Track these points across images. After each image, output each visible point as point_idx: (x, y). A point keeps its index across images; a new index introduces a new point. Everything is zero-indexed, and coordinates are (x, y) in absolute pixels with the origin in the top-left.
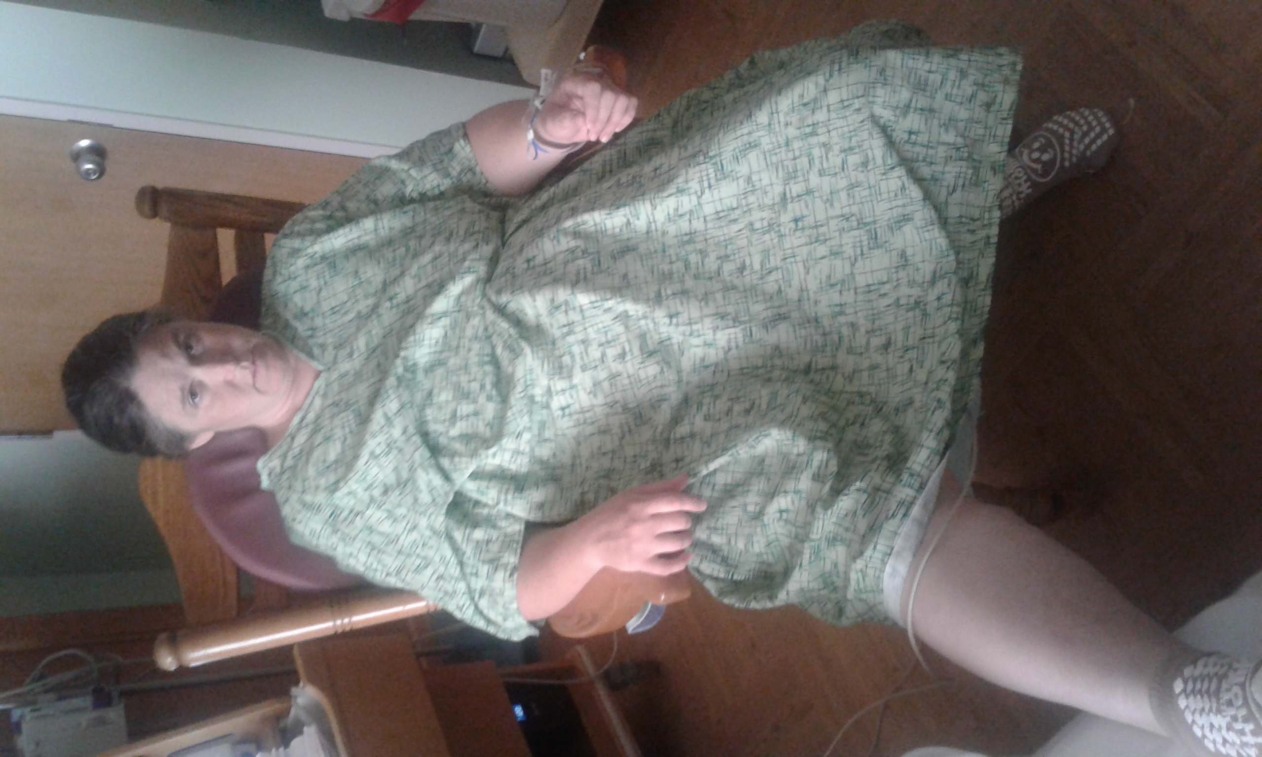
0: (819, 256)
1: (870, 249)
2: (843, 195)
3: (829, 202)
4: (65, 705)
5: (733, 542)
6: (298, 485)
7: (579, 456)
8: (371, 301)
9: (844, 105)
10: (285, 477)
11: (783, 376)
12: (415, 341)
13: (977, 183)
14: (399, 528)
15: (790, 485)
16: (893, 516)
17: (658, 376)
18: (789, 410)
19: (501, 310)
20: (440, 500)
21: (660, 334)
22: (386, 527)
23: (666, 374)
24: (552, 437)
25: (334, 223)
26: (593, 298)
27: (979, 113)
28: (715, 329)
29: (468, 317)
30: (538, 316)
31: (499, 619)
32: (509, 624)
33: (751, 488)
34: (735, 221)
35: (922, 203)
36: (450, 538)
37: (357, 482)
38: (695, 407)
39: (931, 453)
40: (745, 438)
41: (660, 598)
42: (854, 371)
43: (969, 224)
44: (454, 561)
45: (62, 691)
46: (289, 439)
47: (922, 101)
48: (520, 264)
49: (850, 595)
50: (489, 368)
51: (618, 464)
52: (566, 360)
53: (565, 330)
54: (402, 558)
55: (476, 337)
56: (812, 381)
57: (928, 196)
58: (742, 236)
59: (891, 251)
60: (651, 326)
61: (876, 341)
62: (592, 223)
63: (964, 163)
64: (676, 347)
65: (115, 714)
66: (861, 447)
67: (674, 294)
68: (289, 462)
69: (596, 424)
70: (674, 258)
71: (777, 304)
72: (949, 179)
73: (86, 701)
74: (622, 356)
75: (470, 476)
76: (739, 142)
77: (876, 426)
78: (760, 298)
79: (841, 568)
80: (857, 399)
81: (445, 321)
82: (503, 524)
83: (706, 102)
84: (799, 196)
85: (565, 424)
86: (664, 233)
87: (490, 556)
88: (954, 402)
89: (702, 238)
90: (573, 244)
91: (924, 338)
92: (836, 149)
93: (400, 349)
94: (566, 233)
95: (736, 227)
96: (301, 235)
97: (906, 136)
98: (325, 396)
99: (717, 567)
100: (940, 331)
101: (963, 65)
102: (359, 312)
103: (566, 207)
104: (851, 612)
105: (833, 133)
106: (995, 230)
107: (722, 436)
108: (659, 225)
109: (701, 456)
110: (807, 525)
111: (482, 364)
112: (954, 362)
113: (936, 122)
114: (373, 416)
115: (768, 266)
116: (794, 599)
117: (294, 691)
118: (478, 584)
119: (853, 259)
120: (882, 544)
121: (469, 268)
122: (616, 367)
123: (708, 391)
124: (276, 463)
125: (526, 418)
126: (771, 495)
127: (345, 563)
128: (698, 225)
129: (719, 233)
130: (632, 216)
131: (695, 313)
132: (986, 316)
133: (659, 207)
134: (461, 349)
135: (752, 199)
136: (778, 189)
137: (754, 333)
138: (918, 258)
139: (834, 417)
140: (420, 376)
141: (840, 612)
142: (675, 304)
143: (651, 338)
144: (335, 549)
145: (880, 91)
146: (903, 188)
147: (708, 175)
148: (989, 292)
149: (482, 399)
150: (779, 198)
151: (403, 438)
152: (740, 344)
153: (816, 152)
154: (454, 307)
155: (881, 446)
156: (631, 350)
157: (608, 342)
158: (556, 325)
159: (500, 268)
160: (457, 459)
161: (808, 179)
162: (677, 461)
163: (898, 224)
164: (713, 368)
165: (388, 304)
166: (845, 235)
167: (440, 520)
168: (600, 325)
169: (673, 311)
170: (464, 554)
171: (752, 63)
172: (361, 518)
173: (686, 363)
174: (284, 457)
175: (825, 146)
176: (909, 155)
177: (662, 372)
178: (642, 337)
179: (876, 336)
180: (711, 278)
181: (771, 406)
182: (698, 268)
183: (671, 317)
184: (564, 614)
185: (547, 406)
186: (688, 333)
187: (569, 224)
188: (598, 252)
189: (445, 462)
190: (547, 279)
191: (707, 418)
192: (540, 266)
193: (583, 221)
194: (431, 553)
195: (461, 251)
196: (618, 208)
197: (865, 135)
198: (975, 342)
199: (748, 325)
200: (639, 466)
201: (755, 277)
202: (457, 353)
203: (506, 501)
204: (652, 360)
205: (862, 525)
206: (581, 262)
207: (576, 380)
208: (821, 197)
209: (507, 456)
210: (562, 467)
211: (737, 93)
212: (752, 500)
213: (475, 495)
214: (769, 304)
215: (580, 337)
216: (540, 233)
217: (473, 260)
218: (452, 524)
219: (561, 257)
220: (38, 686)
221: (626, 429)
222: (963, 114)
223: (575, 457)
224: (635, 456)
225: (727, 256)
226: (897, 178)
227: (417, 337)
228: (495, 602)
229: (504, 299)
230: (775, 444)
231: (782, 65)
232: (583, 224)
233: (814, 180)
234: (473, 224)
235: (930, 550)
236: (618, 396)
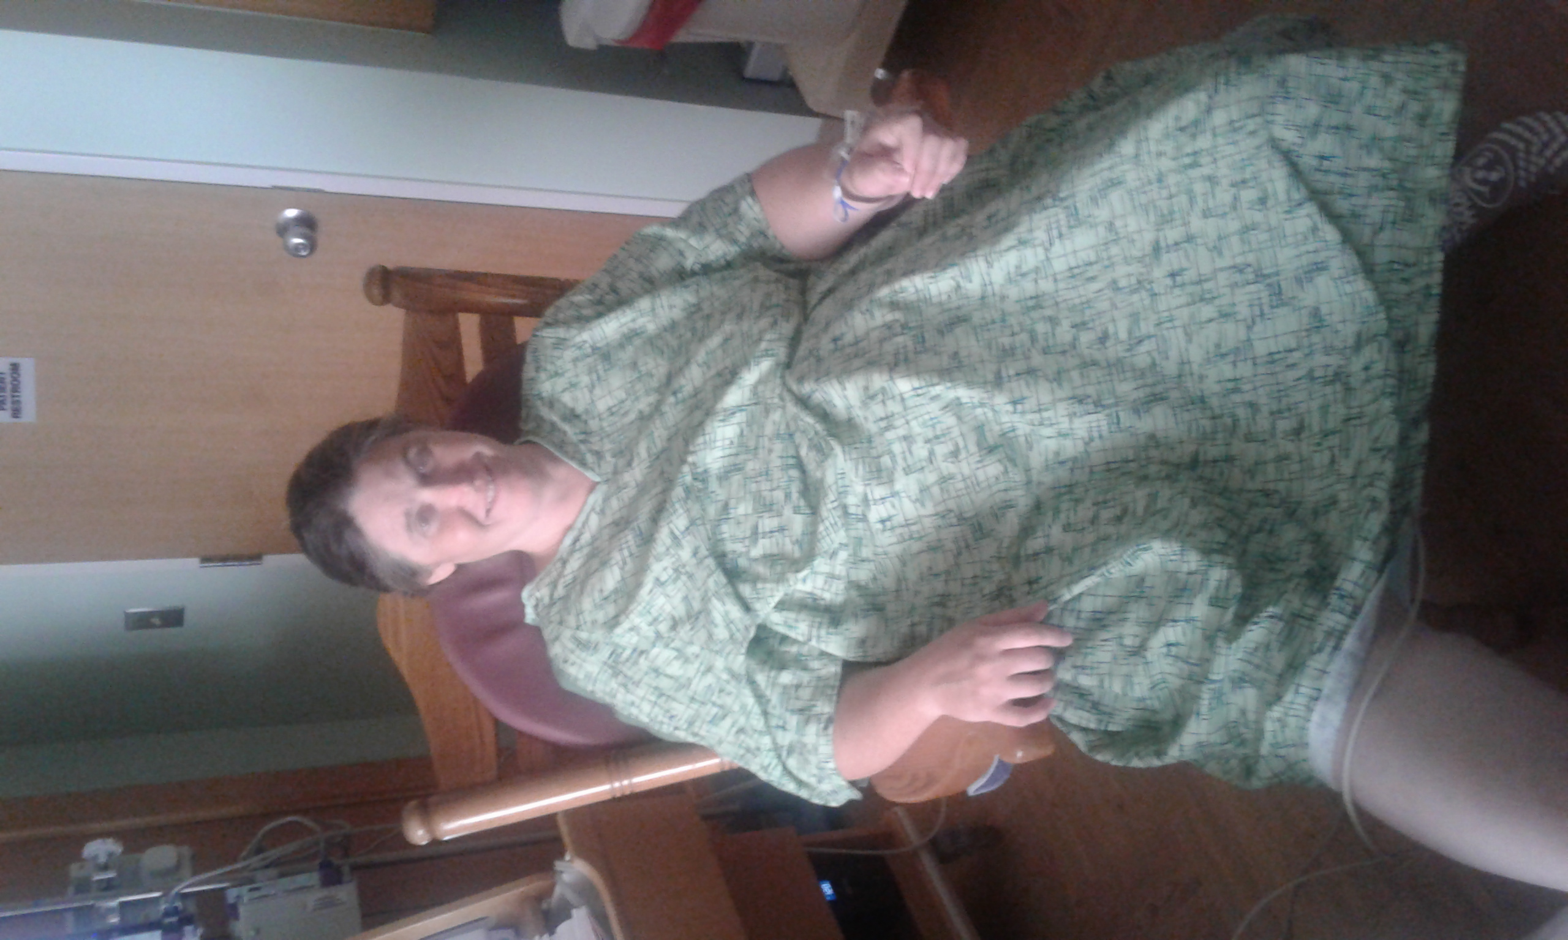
0: (1204, 319)
1: (1272, 307)
2: (1235, 240)
3: (1217, 250)
4: (286, 882)
5: (1106, 684)
6: (571, 620)
7: (906, 580)
8: (652, 398)
9: (1233, 127)
10: (555, 609)
11: (1163, 474)
12: (705, 443)
13: (1410, 217)
14: (691, 670)
15: (1180, 612)
16: (1320, 650)
17: (1002, 477)
18: (1174, 515)
19: (804, 402)
20: (738, 636)
21: (1001, 424)
22: (675, 669)
23: (1011, 475)
24: (871, 557)
25: (604, 307)
26: (916, 384)
27: (1410, 128)
28: (1072, 416)
29: (767, 411)
30: (849, 408)
31: (812, 781)
32: (826, 787)
33: (1128, 615)
34: (1092, 279)
35: (1339, 246)
36: (752, 683)
37: (641, 615)
38: (1050, 514)
39: (1366, 567)
40: (1117, 554)
41: (1015, 755)
42: (1257, 464)
43: (1402, 270)
44: (757, 710)
45: (285, 867)
46: (559, 565)
47: (1335, 117)
48: (826, 344)
49: (1265, 749)
50: (794, 473)
51: (955, 588)
52: (886, 460)
53: (883, 424)
54: (695, 706)
55: (778, 436)
56: (1201, 478)
57: (1347, 238)
58: (1105, 297)
59: (1300, 309)
60: (990, 414)
61: (1284, 425)
62: (912, 290)
63: (1392, 194)
64: (1022, 439)
65: (346, 893)
66: (1271, 561)
67: (1018, 374)
68: (560, 591)
69: (925, 539)
70: (1016, 329)
71: (1150, 381)
72: (1374, 214)
73: (313, 878)
74: (955, 454)
75: (775, 607)
76: (1098, 180)
77: (1290, 534)
78: (1129, 375)
79: (1251, 717)
80: (1262, 500)
81: (740, 417)
82: (815, 664)
83: (1052, 130)
84: (1176, 244)
85: (886, 540)
86: (1003, 298)
87: (799, 704)
88: (1392, 500)
89: (1051, 302)
90: (889, 317)
91: (1349, 419)
92: (1225, 182)
93: (688, 452)
94: (881, 304)
95: (1095, 286)
96: (566, 323)
97: (1314, 162)
98: (602, 512)
99: (1085, 715)
100: (1371, 409)
101: (1386, 68)
102: (641, 412)
103: (879, 270)
104: (1264, 772)
105: (1221, 163)
106: (1437, 278)
107: (1087, 550)
108: (997, 288)
109: (1062, 576)
110: (1205, 662)
111: (786, 468)
112: (1391, 450)
113: (1354, 143)
114: (657, 536)
115: (1138, 334)
116: (1189, 755)
117: (559, 865)
118: (785, 739)
119: (1249, 321)
120: (1306, 684)
121: (767, 350)
122: (948, 468)
123: (1065, 494)
124: (544, 593)
125: (842, 533)
126: (1155, 624)
127: (626, 713)
128: (1046, 286)
129: (1073, 294)
130: (962, 277)
131: (1046, 398)
132: (1429, 390)
133: (996, 265)
134: (761, 451)
135: (1114, 250)
136: (1149, 237)
137: (1122, 420)
138: (1336, 318)
139: (1233, 524)
140: (714, 485)
141: (1249, 771)
142: (1020, 387)
143: (991, 430)
144: (614, 696)
145: (1281, 108)
146: (1315, 229)
147: (1058, 221)
148: (1433, 357)
149: (788, 511)
150: (1151, 248)
151: (694, 561)
152: (1105, 433)
153: (1199, 188)
154: (750, 399)
155: (1297, 560)
156: (966, 447)
157: (937, 437)
158: (871, 418)
159: (802, 350)
160: (760, 585)
161: (1189, 222)
162: (1030, 583)
163: (1308, 275)
164: (1069, 465)
165: (672, 399)
166: (1238, 291)
167: (739, 662)
168: (927, 417)
169: (1017, 395)
170: (769, 701)
171: (1109, 78)
172: (646, 659)
173: (1036, 460)
174: (554, 585)
175: (1211, 180)
176: (1319, 186)
177: (1006, 472)
178: (980, 429)
179: (1284, 418)
180: (1064, 352)
181: (1150, 511)
182: (1046, 340)
183: (1014, 403)
184: (892, 773)
185: (864, 519)
186: (1036, 423)
187: (884, 292)
188: (921, 327)
189: (746, 590)
190: (857, 363)
191: (1067, 528)
192: (851, 345)
193: (901, 288)
194: (728, 701)
195: (755, 330)
196: (944, 269)
197: (1263, 164)
198: (1415, 423)
199: (1114, 410)
200: (981, 590)
201: (1119, 348)
202: (756, 455)
203: (819, 637)
204: (993, 458)
205: (1279, 661)
206: (900, 339)
207: (898, 486)
208: (1205, 244)
209: (820, 581)
210: (885, 592)
211: (1091, 117)
212: (1130, 632)
213: (782, 630)
214: (1140, 382)
215: (901, 432)
216: (849, 306)
217: (770, 341)
218: (753, 665)
219: (875, 335)
220: (255, 861)
221: (963, 544)
222: (1389, 131)
223: (900, 580)
224: (975, 577)
225: (1084, 324)
226: (1307, 216)
227: (707, 437)
228: (807, 761)
229: (807, 388)
230: (1157, 559)
231: (1148, 80)
232: (902, 292)
233: (1196, 224)
234: (768, 295)
235: (1371, 692)
236: (952, 504)
